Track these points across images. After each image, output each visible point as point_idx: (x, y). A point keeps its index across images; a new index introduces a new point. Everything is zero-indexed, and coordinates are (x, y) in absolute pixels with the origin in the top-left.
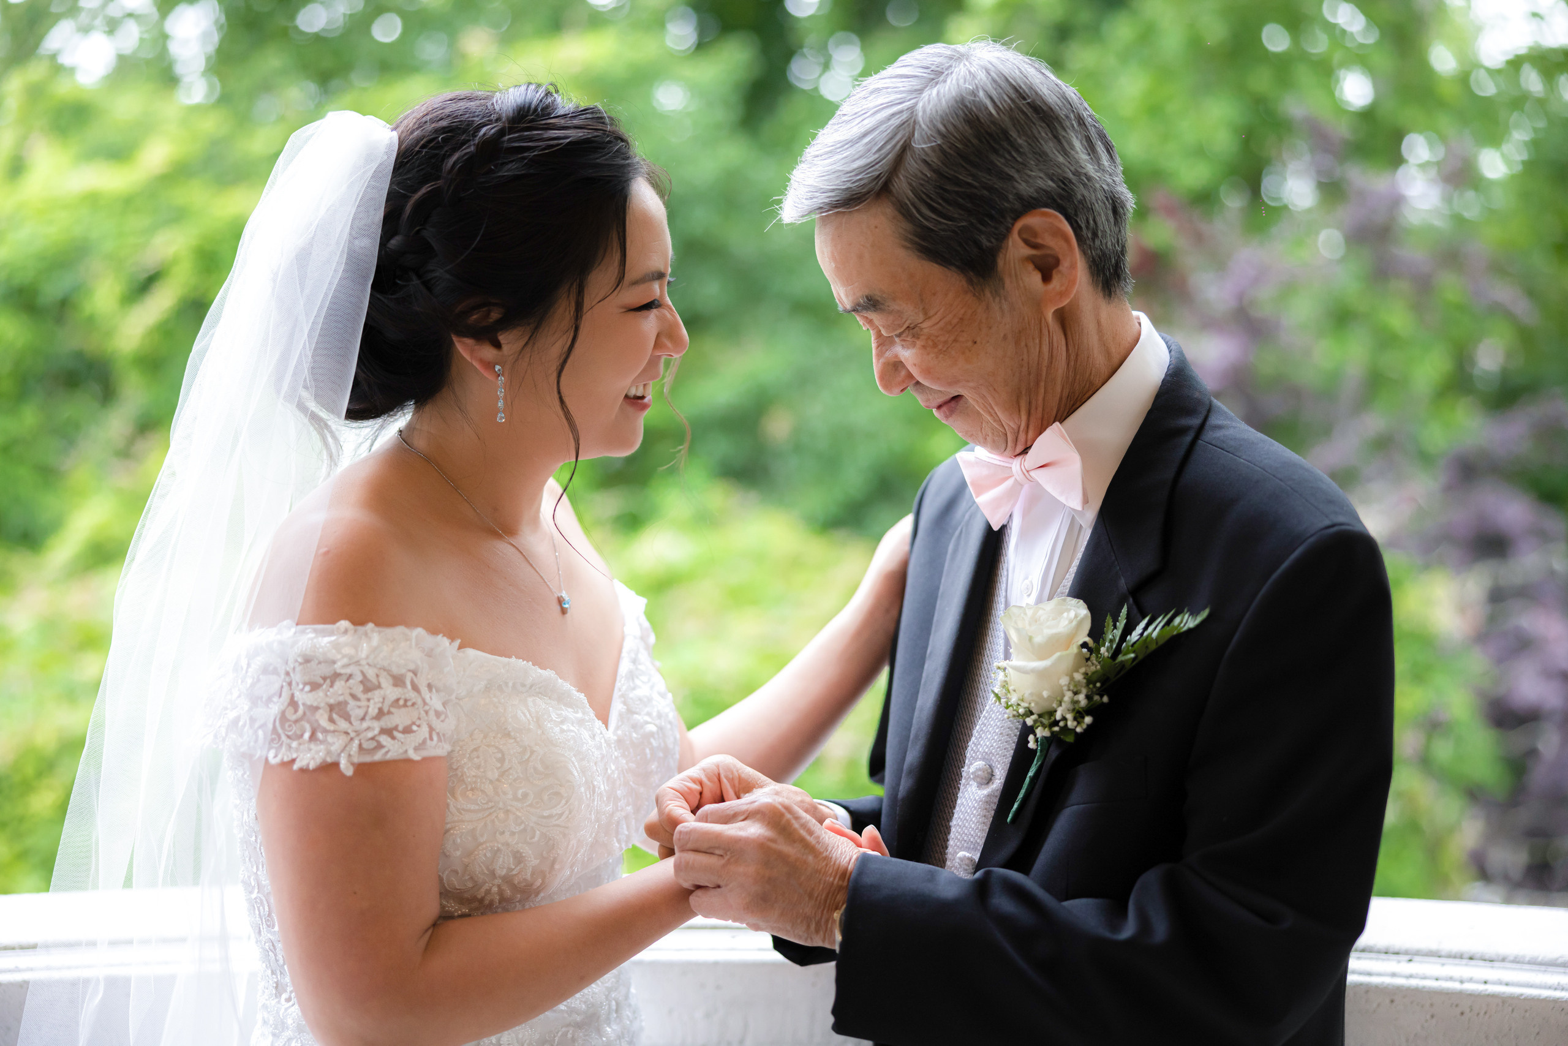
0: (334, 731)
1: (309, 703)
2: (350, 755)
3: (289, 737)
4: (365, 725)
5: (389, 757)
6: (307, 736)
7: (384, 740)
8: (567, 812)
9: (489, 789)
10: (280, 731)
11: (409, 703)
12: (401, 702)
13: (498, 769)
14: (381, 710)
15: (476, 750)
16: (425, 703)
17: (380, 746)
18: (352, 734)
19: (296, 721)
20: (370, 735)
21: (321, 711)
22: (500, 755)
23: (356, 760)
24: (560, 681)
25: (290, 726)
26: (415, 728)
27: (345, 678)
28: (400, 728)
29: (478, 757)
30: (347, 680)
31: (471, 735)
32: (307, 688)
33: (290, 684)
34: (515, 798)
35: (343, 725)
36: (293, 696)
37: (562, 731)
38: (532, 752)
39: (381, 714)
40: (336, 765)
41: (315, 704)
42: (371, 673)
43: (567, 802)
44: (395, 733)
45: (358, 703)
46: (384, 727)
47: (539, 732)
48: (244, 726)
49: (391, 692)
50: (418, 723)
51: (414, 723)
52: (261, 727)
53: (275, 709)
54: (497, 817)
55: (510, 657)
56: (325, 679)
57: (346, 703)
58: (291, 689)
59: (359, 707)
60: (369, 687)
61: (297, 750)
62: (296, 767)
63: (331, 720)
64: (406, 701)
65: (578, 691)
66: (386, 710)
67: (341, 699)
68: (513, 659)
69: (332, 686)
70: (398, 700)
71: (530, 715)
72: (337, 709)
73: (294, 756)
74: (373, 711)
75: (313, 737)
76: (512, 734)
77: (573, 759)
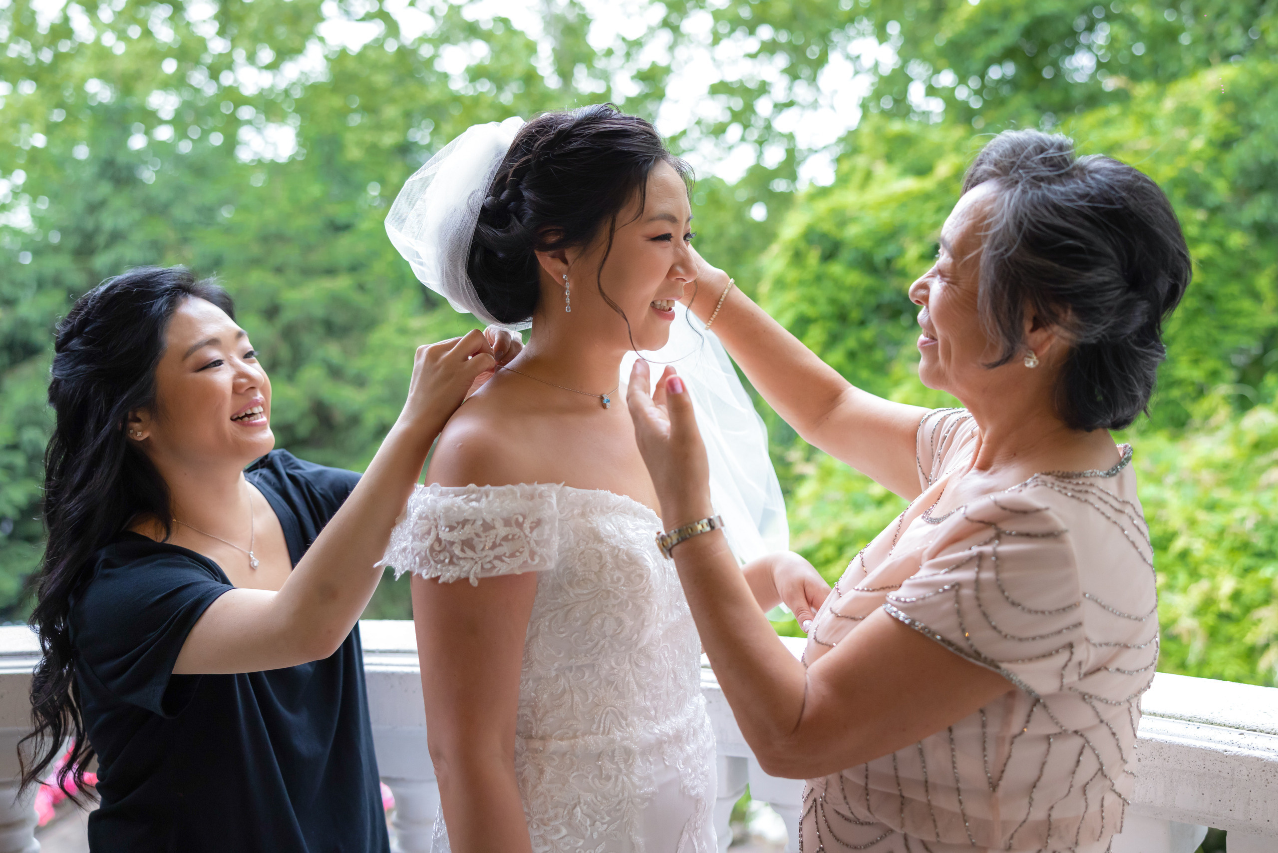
0: (464, 558)
1: (448, 539)
2: (475, 573)
3: (435, 562)
4: (484, 554)
5: (501, 573)
6: (447, 561)
7: (497, 562)
10: (430, 558)
11: (516, 537)
12: (510, 537)
13: (598, 564)
14: (494, 543)
16: (526, 536)
17: (494, 567)
18: (477, 560)
19: (439, 552)
20: (488, 559)
21: (456, 545)
22: (598, 554)
23: (480, 576)
25: (436, 554)
26: (518, 554)
27: (472, 522)
28: (507, 555)
30: (473, 524)
32: (447, 529)
33: (436, 527)
34: (613, 582)
35: (470, 553)
36: (438, 535)
38: (619, 550)
39: (494, 546)
40: (467, 579)
41: (452, 540)
42: (489, 519)
44: (504, 558)
45: (480, 539)
46: (498, 553)
48: (409, 553)
49: (502, 531)
50: (521, 550)
51: (518, 551)
52: (417, 554)
53: (427, 543)
54: (602, 596)
56: (458, 523)
57: (472, 539)
58: (437, 530)
59: (482, 540)
60: (487, 527)
61: (441, 570)
62: (440, 581)
63: (463, 550)
64: (514, 536)
66: (498, 542)
67: (469, 536)
69: (463, 528)
70: (507, 536)
71: (615, 526)
72: (468, 544)
73: (439, 574)
74: (489, 544)
75: (451, 562)
76: (604, 539)
77: (647, 551)
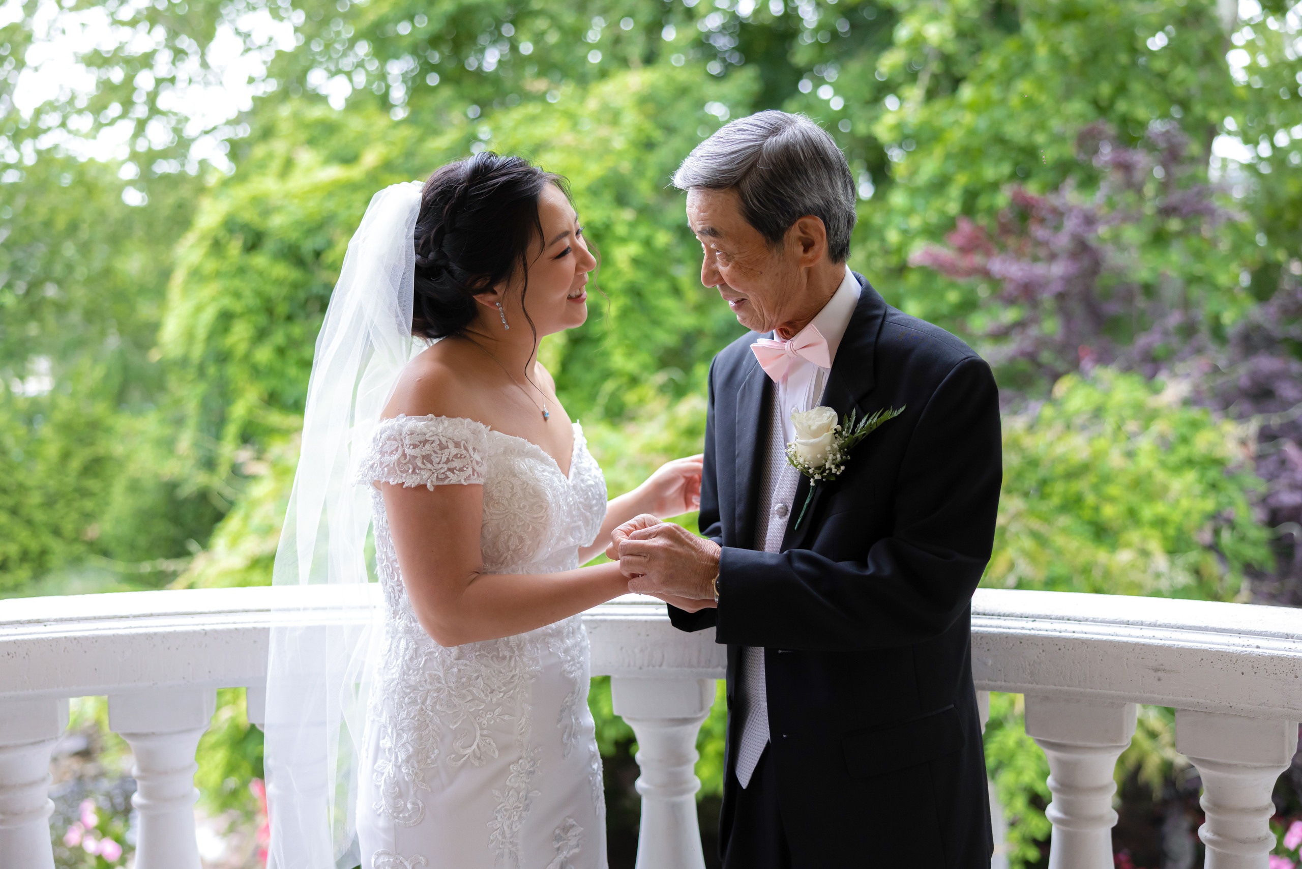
0: (425, 469)
1: (412, 455)
2: (432, 481)
3: (401, 472)
4: (440, 466)
5: (451, 482)
6: (410, 471)
7: (449, 474)
8: (546, 516)
9: (506, 503)
10: (397, 469)
11: (463, 456)
12: (459, 456)
13: (510, 492)
14: (448, 458)
15: (499, 483)
16: (471, 457)
17: (447, 477)
18: (434, 471)
19: (405, 464)
20: (442, 471)
21: (418, 459)
22: (511, 485)
23: (435, 484)
24: (542, 451)
25: (402, 466)
26: (465, 469)
27: (431, 443)
28: (457, 469)
29: (500, 486)
30: (432, 444)
31: (497, 475)
32: (411, 447)
33: (403, 445)
34: (519, 507)
35: (429, 466)
36: (404, 451)
37: (543, 475)
38: (528, 484)
39: (448, 461)
40: (425, 486)
41: (415, 455)
42: (444, 440)
43: (546, 510)
44: (455, 471)
45: (437, 455)
46: (450, 467)
47: (531, 475)
48: (377, 466)
49: (454, 451)
50: (467, 466)
51: (465, 466)
52: (386, 466)
53: (395, 457)
54: (510, 517)
55: (516, 436)
56: (420, 442)
57: (431, 455)
58: (403, 448)
59: (438, 457)
60: (442, 447)
61: (405, 478)
62: (404, 487)
63: (423, 463)
64: (461, 455)
65: (552, 458)
66: (450, 459)
67: (428, 453)
68: (518, 438)
69: (424, 446)
70: (457, 454)
71: (527, 466)
72: (427, 458)
73: (404, 481)
74: (444, 459)
75: (414, 472)
76: (517, 475)
77: (549, 489)
